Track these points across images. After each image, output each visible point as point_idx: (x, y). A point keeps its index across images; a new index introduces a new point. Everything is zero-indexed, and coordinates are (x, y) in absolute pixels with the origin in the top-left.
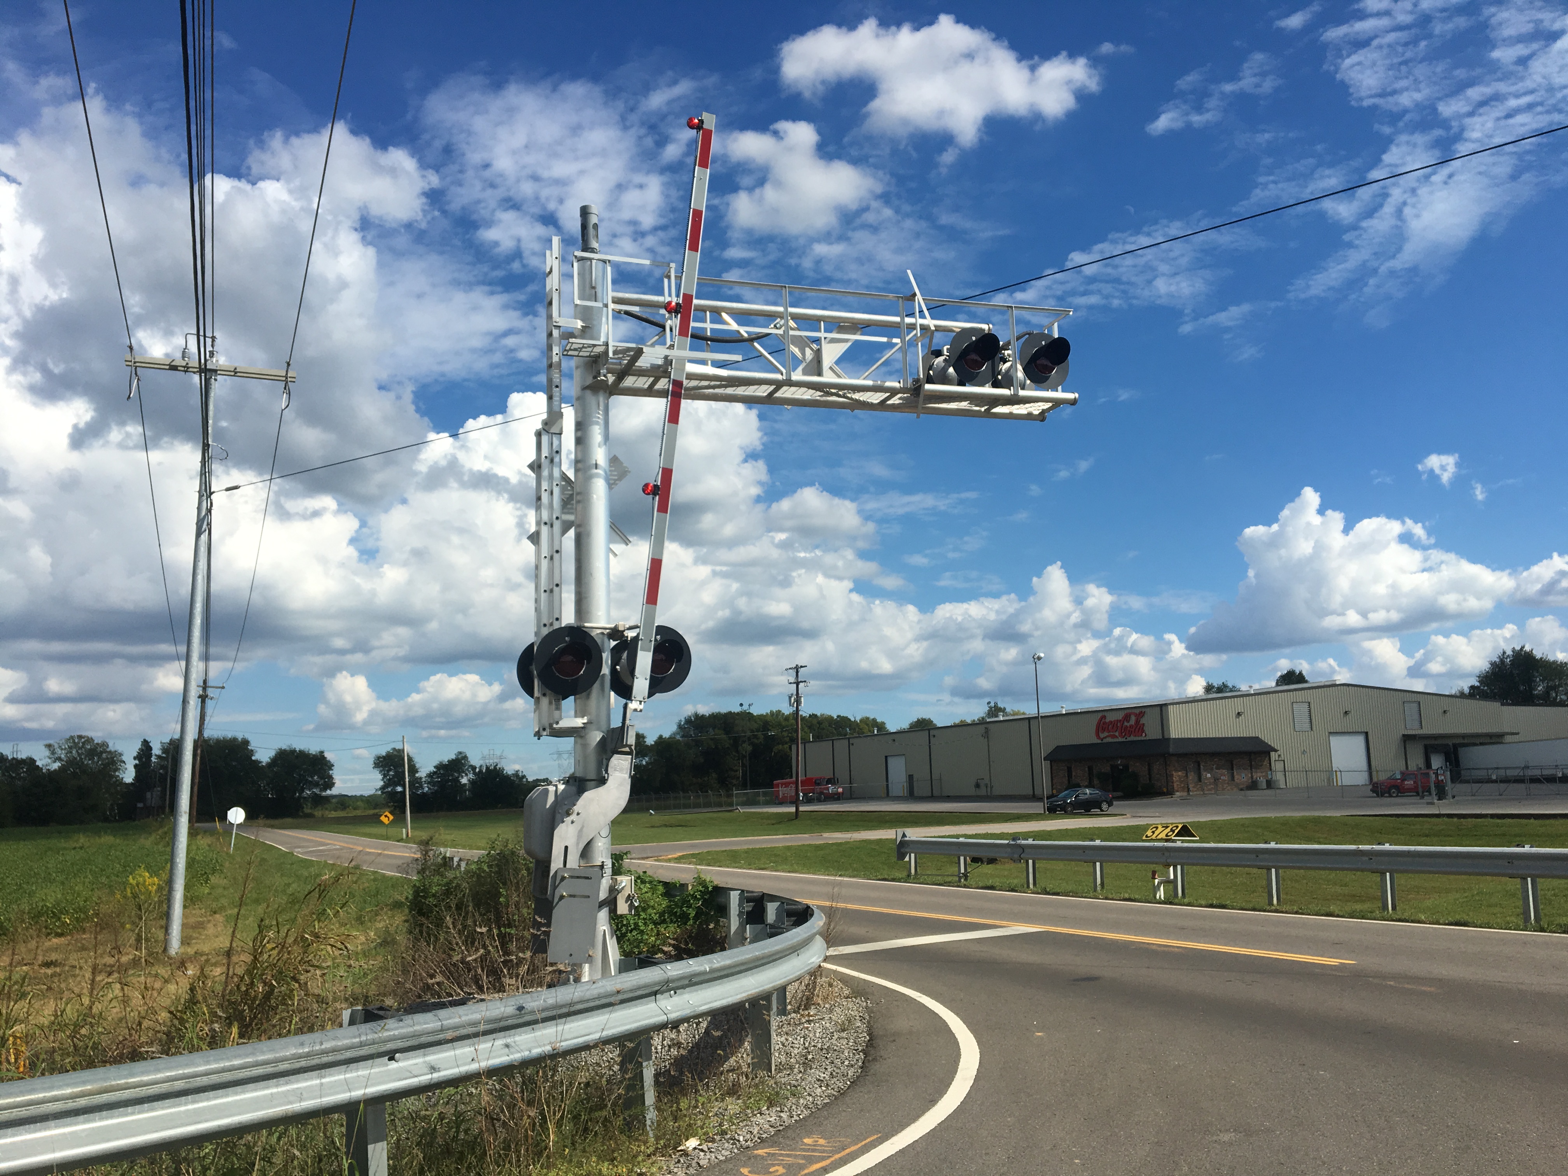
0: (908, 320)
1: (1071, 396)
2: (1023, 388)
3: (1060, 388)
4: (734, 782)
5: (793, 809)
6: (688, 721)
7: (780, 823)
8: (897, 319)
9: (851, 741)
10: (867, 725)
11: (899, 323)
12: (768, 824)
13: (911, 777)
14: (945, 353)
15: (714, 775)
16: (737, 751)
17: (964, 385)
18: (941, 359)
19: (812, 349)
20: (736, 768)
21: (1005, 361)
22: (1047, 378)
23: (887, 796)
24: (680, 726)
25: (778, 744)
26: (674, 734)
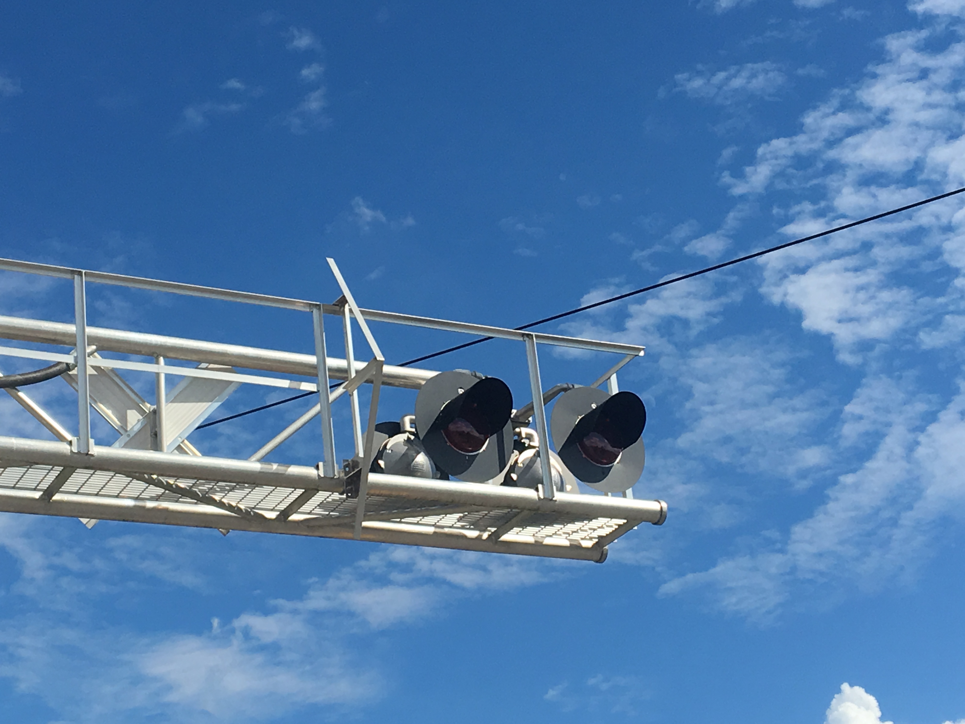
0: (332, 362)
1: (653, 506)
2: (561, 489)
3: (629, 492)
8: (312, 359)
11: (313, 367)
14: (408, 427)
17: (447, 478)
18: (400, 438)
19: (141, 411)
21: (521, 447)
22: (605, 473)
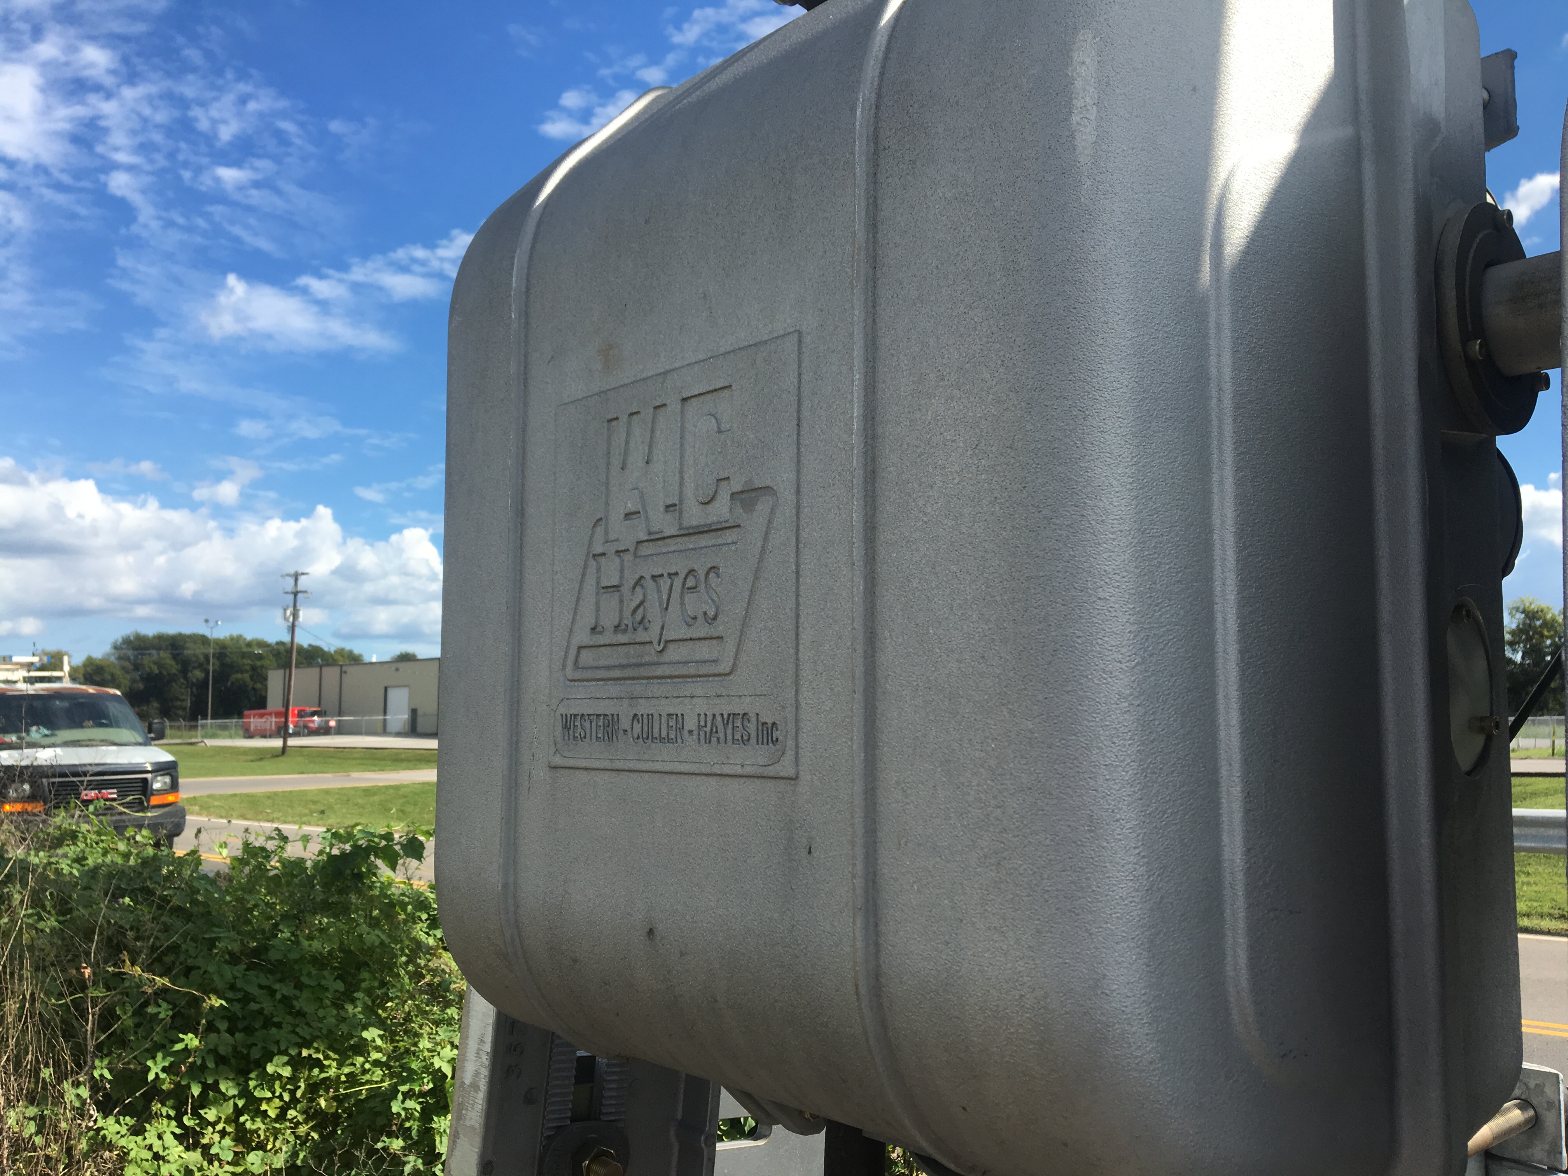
4: (180, 712)
5: (278, 743)
6: (127, 641)
7: (261, 759)
9: (344, 668)
10: (343, 656)
12: (246, 761)
13: (414, 712)
15: (156, 705)
16: (186, 678)
20: (184, 697)
23: (384, 731)
24: (116, 647)
25: (237, 672)
26: (108, 655)
